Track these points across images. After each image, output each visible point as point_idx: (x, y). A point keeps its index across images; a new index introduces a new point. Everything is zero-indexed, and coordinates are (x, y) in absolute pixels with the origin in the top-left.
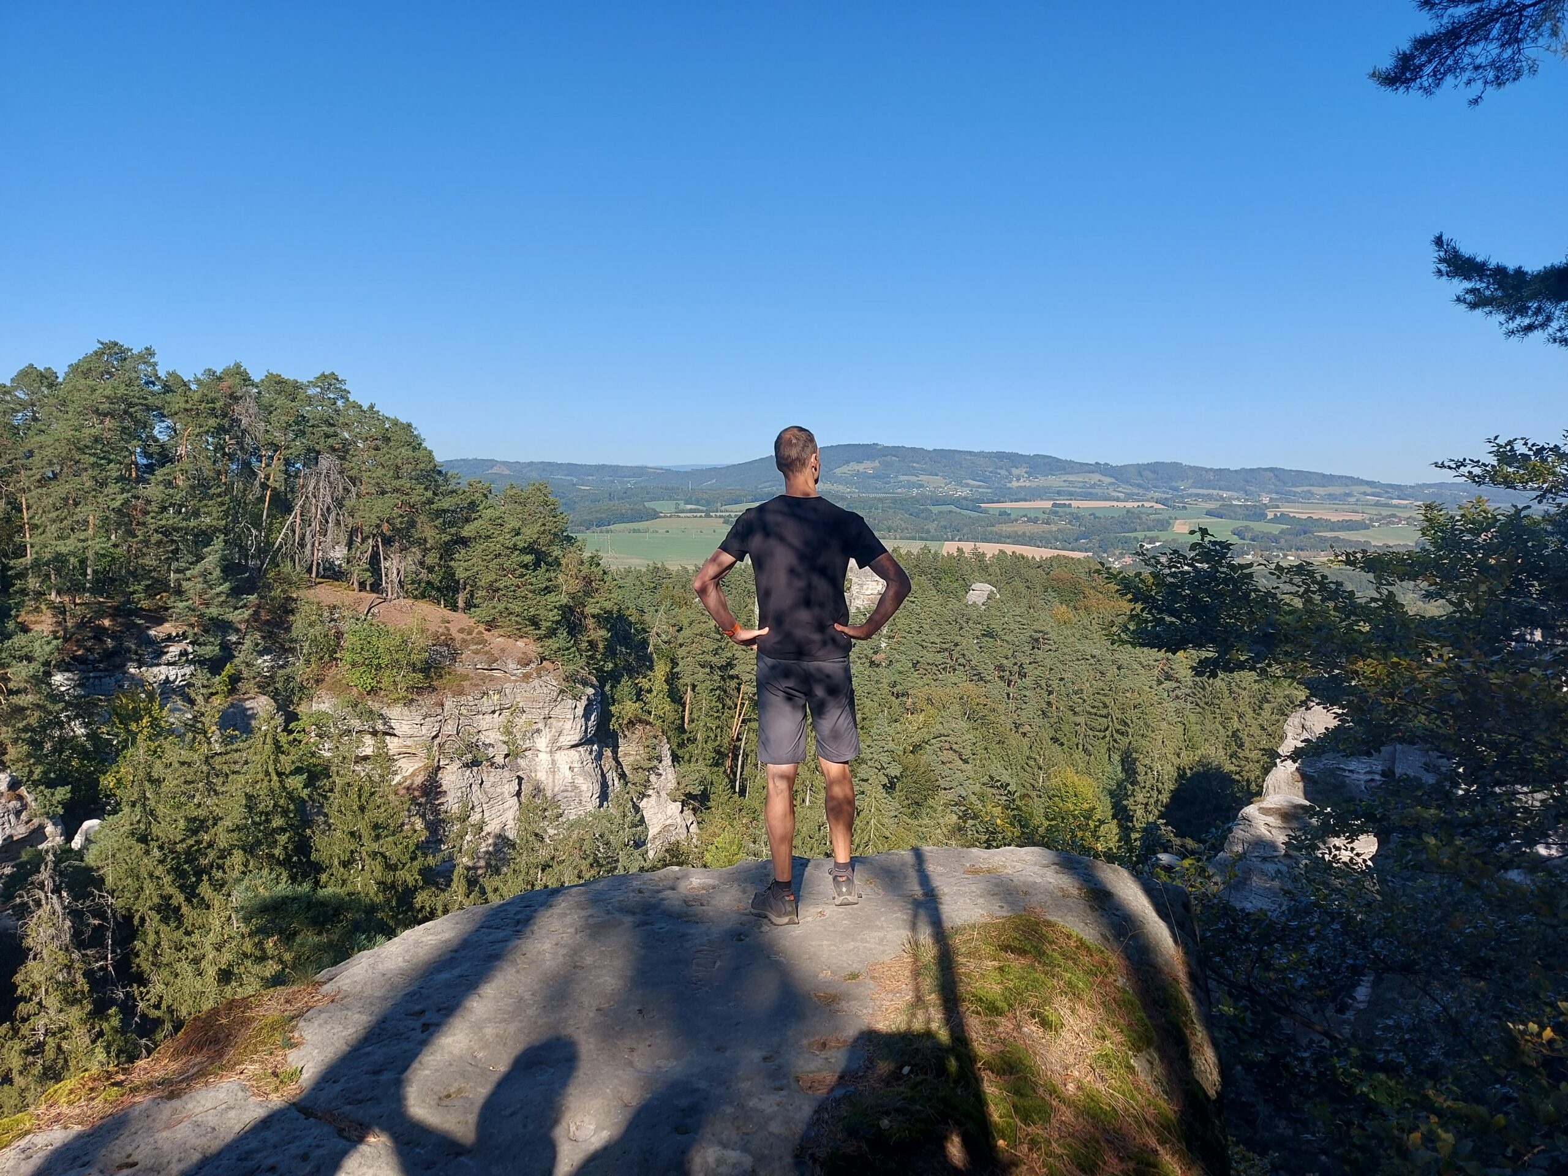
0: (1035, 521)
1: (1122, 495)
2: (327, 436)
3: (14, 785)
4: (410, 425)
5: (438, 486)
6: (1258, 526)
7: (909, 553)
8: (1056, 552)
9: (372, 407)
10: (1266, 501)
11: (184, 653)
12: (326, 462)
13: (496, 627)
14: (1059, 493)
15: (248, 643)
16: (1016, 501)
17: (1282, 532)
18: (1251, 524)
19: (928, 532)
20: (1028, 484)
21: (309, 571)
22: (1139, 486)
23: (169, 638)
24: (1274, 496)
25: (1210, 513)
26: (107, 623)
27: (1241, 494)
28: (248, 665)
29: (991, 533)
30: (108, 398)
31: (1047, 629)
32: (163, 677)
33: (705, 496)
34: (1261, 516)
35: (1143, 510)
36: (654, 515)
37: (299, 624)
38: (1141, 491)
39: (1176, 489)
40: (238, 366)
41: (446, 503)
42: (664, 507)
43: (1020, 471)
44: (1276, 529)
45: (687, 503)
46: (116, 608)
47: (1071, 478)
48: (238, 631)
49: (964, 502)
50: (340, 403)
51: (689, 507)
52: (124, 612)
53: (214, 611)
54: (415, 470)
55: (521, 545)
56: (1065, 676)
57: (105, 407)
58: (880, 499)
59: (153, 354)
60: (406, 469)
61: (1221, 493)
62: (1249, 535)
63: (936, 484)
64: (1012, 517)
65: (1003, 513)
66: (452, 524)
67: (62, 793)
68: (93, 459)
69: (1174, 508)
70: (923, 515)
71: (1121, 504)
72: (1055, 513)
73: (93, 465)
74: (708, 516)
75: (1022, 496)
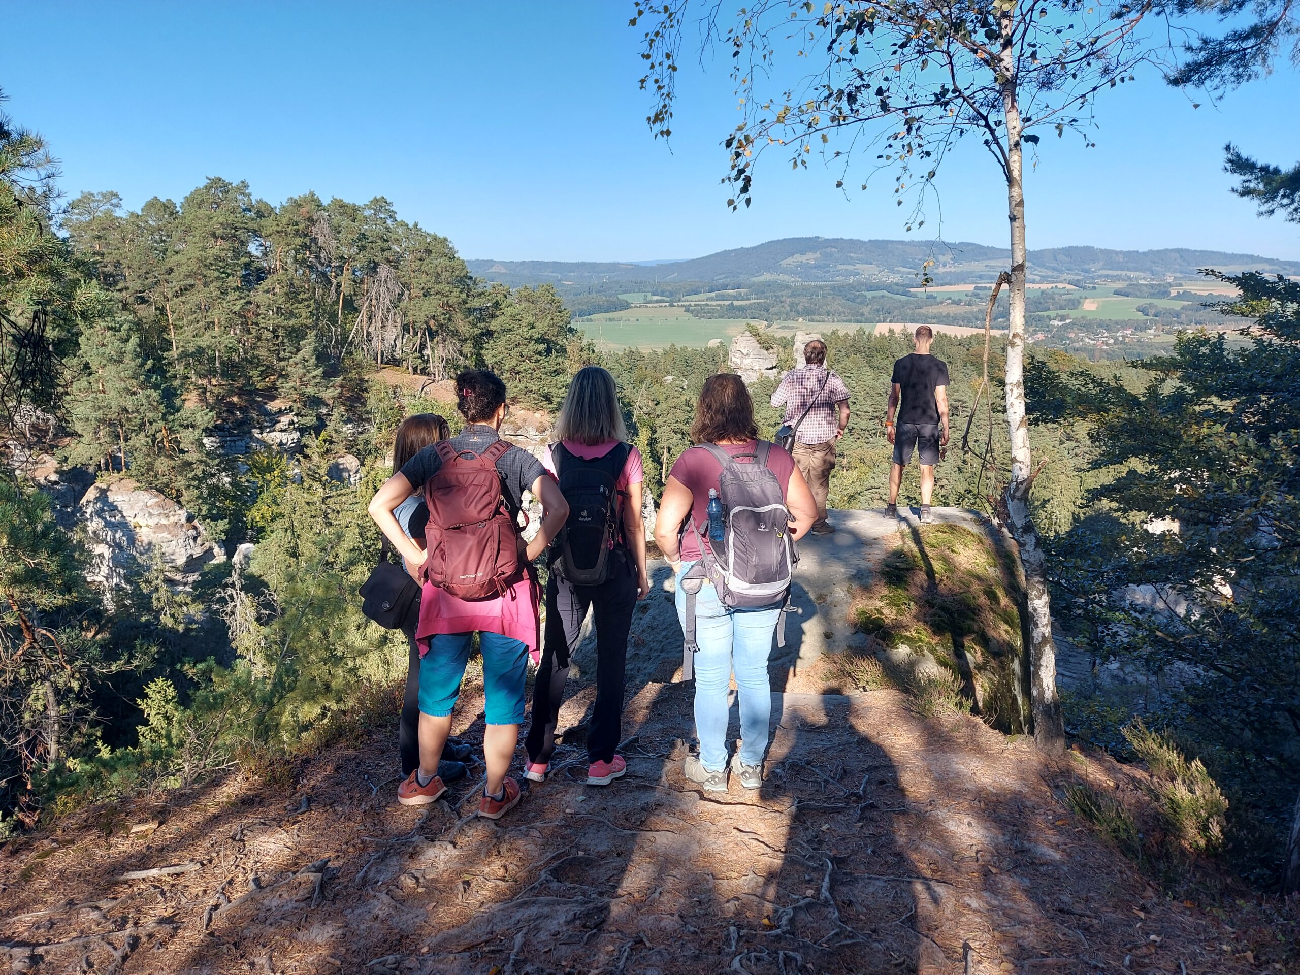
0: (958, 303)
1: (1038, 278)
2: (383, 250)
3: (190, 519)
4: (446, 239)
5: (470, 290)
6: (1162, 304)
7: (846, 335)
8: (975, 331)
9: (416, 225)
10: (1170, 280)
11: (292, 423)
12: (384, 271)
13: (518, 402)
14: (981, 277)
15: (336, 415)
16: (942, 285)
17: (1183, 308)
18: (1155, 301)
19: (862, 315)
20: (953, 270)
21: (376, 359)
22: (1054, 269)
23: (280, 412)
24: (1178, 275)
25: (1117, 293)
26: (235, 399)
27: (1148, 275)
28: (336, 431)
29: (919, 314)
30: (222, 224)
31: (966, 398)
32: (278, 441)
33: (669, 288)
34: (1165, 294)
35: (1056, 291)
36: (626, 306)
37: (372, 402)
38: (1055, 274)
39: (1087, 271)
40: (312, 194)
41: (476, 303)
42: (634, 298)
43: (947, 258)
44: (1177, 305)
45: (654, 294)
46: (240, 389)
47: (992, 263)
48: (327, 405)
49: (896, 288)
50: (389, 222)
51: (655, 298)
52: (247, 392)
53: (310, 391)
54: (451, 276)
55: (536, 336)
56: (979, 438)
57: (219, 232)
58: (821, 287)
59: (246, 187)
60: (445, 275)
61: (1129, 273)
62: (1153, 311)
63: (871, 272)
64: (938, 300)
65: (930, 297)
66: (481, 319)
67: (223, 525)
68: (216, 274)
69: (1085, 288)
70: (859, 300)
71: (1037, 286)
72: (977, 295)
73: (218, 278)
74: (672, 306)
75: (947, 280)
